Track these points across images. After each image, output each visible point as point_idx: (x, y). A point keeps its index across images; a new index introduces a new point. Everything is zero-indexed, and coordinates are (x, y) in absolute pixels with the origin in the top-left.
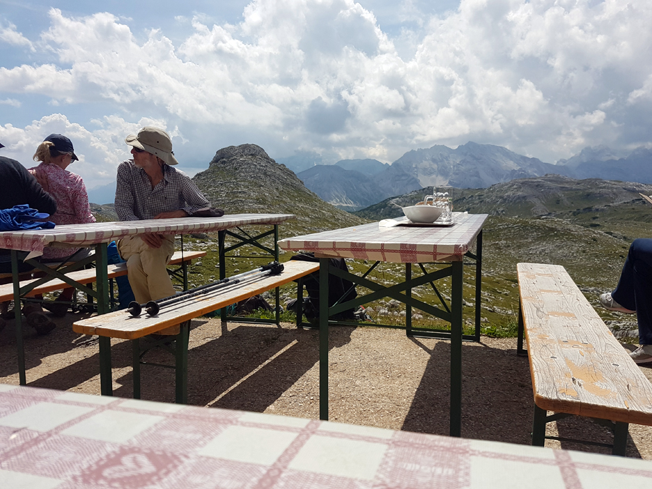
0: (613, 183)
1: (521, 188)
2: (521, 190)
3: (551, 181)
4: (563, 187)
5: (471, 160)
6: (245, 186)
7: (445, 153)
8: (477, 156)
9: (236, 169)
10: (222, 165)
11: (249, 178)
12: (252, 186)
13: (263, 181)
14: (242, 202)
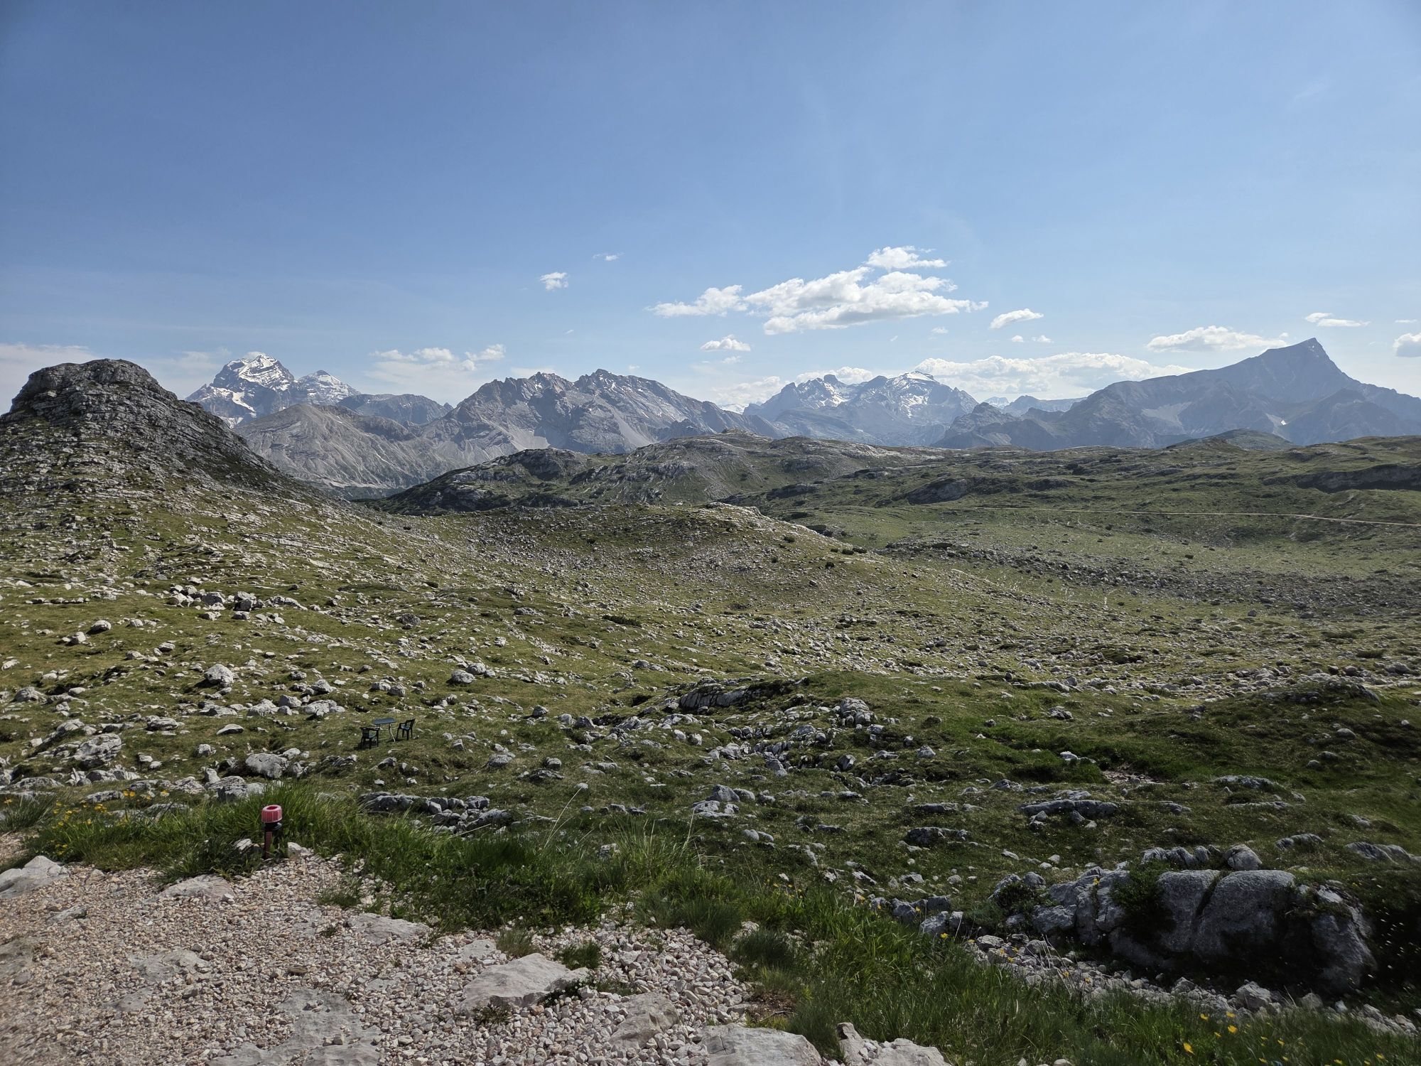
0: (827, 444)
1: (685, 453)
2: (687, 456)
3: (732, 441)
4: (752, 453)
5: (602, 402)
6: (98, 451)
7: (557, 389)
8: (613, 397)
9: (78, 413)
10: (43, 405)
11: (110, 433)
12: (117, 449)
13: (146, 440)
14: (91, 485)
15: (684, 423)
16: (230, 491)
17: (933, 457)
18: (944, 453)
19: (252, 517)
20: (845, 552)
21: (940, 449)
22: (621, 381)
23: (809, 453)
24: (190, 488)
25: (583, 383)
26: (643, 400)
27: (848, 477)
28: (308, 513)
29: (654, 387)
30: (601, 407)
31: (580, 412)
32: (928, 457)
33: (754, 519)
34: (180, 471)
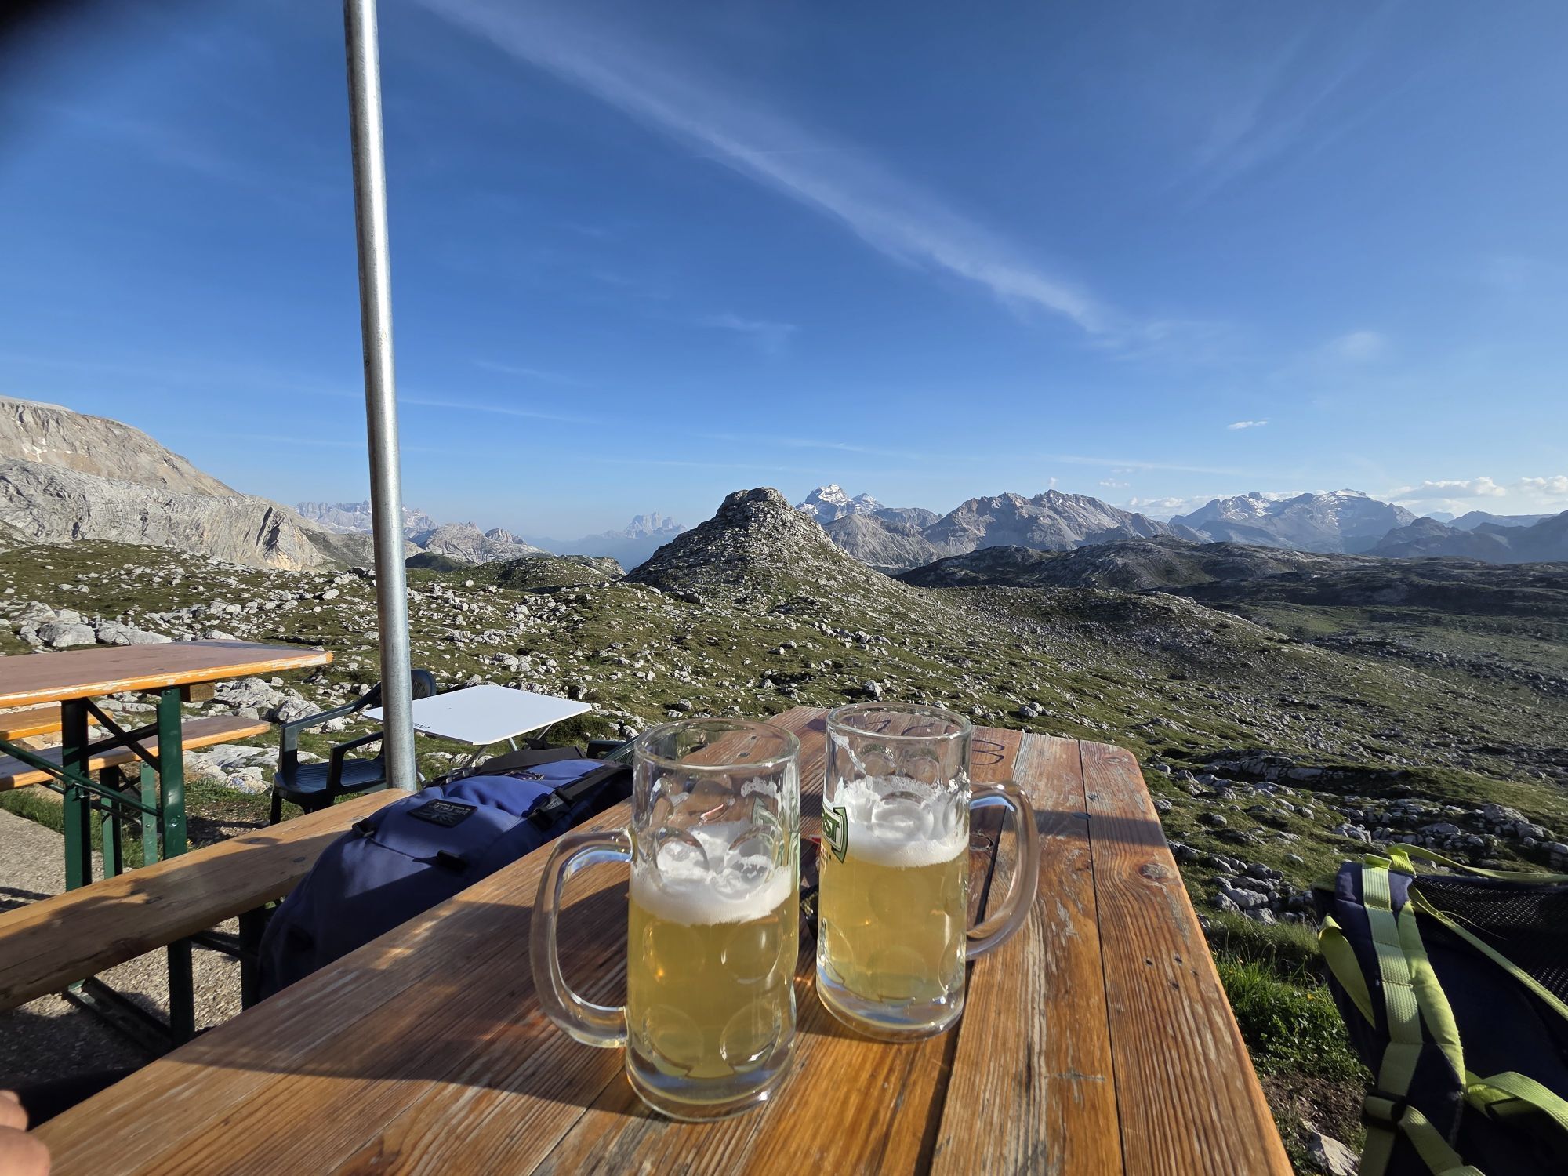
0: (1253, 549)
1: (1119, 553)
2: (1120, 555)
4: (1180, 553)
5: (1051, 513)
6: (756, 539)
7: (1017, 504)
8: (1060, 509)
9: (747, 518)
10: (731, 513)
11: (763, 529)
12: (765, 539)
13: (780, 533)
14: (753, 558)
15: (1117, 529)
16: (821, 566)
17: (1366, 564)
18: (1379, 561)
19: (833, 582)
20: (1281, 641)
21: (1374, 558)
22: (1064, 497)
23: (1235, 555)
24: (801, 563)
25: (1037, 501)
26: (1084, 512)
27: (1275, 577)
28: (863, 582)
29: (1092, 501)
30: (1049, 517)
31: (1033, 519)
32: (1361, 564)
33: (1191, 607)
34: (796, 553)
